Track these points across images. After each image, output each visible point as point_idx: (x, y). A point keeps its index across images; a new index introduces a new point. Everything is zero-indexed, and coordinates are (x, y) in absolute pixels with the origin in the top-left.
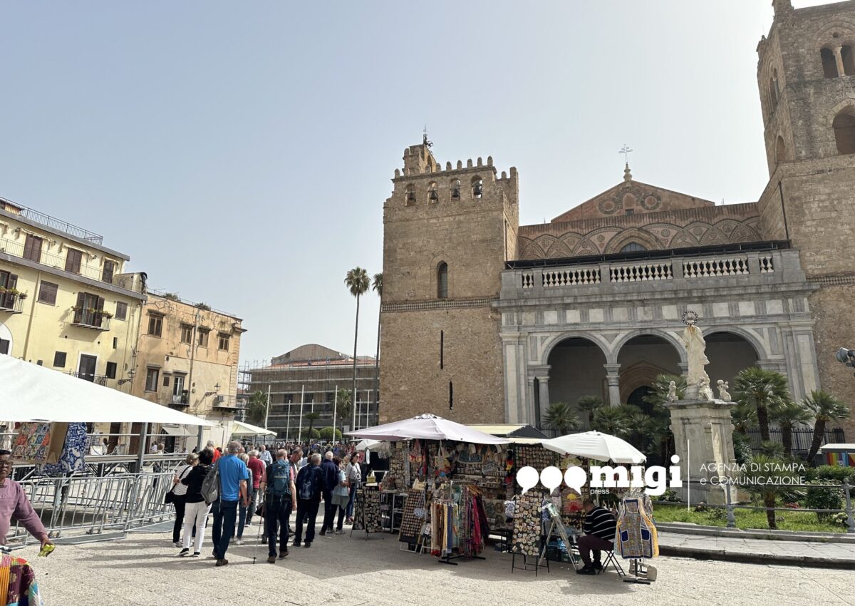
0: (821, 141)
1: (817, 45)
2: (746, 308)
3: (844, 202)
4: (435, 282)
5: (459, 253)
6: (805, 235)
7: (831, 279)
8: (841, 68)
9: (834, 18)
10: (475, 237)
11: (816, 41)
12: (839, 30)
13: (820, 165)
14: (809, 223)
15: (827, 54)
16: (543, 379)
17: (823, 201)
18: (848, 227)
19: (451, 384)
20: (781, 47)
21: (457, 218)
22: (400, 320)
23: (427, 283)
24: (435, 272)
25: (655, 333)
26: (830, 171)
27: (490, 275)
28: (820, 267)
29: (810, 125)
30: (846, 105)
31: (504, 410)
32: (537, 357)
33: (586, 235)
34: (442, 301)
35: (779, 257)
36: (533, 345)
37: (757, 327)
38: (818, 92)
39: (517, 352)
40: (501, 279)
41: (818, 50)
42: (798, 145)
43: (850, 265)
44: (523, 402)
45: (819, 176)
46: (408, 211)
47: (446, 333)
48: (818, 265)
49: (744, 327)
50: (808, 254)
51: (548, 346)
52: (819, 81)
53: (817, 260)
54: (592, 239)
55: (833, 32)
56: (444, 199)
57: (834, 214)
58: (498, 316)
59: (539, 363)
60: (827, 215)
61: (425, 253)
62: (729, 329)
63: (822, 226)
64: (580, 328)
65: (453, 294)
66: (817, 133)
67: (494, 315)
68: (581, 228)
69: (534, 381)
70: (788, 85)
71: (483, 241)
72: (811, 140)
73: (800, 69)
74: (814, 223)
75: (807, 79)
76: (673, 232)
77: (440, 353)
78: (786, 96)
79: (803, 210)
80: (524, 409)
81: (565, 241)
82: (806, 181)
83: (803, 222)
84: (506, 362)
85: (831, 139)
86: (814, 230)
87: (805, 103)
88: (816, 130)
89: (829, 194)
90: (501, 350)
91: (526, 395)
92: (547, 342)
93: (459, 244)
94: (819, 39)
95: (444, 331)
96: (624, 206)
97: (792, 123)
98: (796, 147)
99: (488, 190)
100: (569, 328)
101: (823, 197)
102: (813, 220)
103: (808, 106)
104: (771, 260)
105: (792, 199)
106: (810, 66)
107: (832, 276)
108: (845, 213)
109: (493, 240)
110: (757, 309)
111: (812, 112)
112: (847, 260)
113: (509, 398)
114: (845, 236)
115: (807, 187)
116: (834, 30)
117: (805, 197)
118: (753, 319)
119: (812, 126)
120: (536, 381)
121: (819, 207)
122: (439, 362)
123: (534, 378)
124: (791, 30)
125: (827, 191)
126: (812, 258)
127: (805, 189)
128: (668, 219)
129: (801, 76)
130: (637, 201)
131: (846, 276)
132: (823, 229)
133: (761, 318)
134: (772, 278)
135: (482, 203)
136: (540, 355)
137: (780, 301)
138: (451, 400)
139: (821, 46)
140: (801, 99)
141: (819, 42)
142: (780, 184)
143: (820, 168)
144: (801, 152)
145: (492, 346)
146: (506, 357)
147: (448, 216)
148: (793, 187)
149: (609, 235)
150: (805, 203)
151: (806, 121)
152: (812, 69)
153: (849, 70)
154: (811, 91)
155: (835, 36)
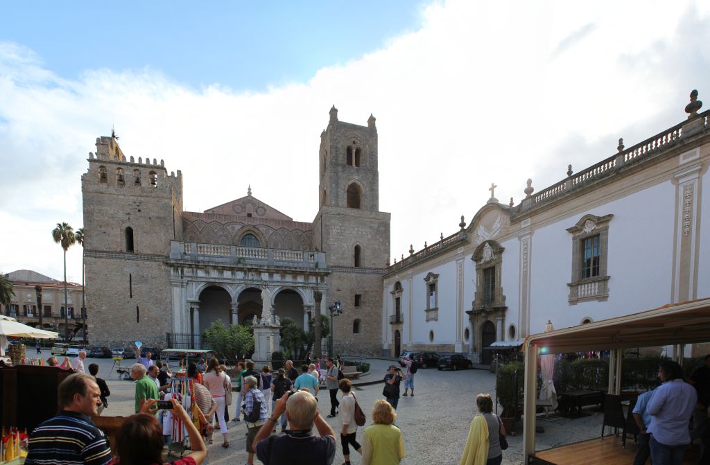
0: (341, 198)
1: (346, 144)
2: (300, 279)
3: (346, 232)
4: (124, 241)
6: (329, 246)
7: (336, 269)
8: (354, 161)
9: (354, 132)
11: (345, 142)
12: (356, 141)
13: (339, 211)
14: (331, 240)
15: (349, 150)
16: (196, 307)
17: (338, 229)
18: (346, 244)
19: (138, 308)
20: (331, 140)
21: (139, 198)
23: (119, 240)
24: (124, 234)
26: (343, 215)
27: (163, 241)
28: (333, 262)
29: (337, 188)
30: (354, 182)
32: (192, 295)
34: (130, 254)
35: (317, 255)
36: (190, 289)
37: (304, 288)
38: (343, 172)
39: (181, 292)
40: (170, 245)
41: (346, 148)
42: (332, 197)
43: (344, 263)
44: (184, 321)
45: (338, 216)
46: (101, 185)
47: (133, 276)
49: (298, 288)
50: (329, 255)
51: (199, 291)
52: (344, 166)
53: (332, 258)
56: (129, 183)
57: (341, 237)
58: (169, 269)
59: (194, 299)
60: (339, 237)
61: (116, 219)
63: (336, 242)
64: (218, 281)
65: (137, 250)
66: (340, 194)
67: (166, 268)
69: (191, 309)
70: (331, 163)
71: (158, 218)
72: (337, 197)
73: (337, 156)
74: (333, 240)
75: (339, 162)
76: (271, 232)
77: (129, 288)
78: (329, 168)
79: (330, 233)
80: (184, 324)
82: (332, 218)
83: (329, 238)
84: (173, 297)
85: (345, 198)
86: (332, 243)
87: (337, 175)
88: (339, 191)
89: (341, 227)
90: (171, 290)
91: (184, 316)
92: (199, 287)
93: (141, 217)
94: (347, 142)
95: (132, 274)
97: (331, 184)
98: (330, 199)
99: (161, 183)
100: (212, 281)
101: (338, 227)
102: (333, 238)
103: (338, 178)
104: (313, 255)
105: (326, 226)
106: (341, 156)
107: (337, 267)
108: (346, 237)
109: (164, 218)
110: (305, 279)
111: (339, 181)
112: (344, 260)
113: (175, 318)
114: (345, 249)
115: (332, 221)
116: (353, 139)
117: (331, 226)
118: (303, 285)
119: (339, 189)
121: (336, 232)
122: (129, 293)
123: (190, 307)
124: (336, 132)
125: (340, 225)
126: (330, 257)
129: (337, 160)
132: (336, 244)
133: (306, 284)
134: (313, 264)
135: (157, 191)
136: (195, 294)
138: (138, 317)
139: (348, 146)
140: (335, 173)
141: (350, 144)
142: (322, 216)
144: (332, 202)
145: (164, 287)
146: (174, 294)
147: (132, 196)
148: (326, 219)
150: (331, 229)
151: (336, 185)
152: (342, 158)
153: (357, 164)
154: (340, 169)
155: (354, 143)
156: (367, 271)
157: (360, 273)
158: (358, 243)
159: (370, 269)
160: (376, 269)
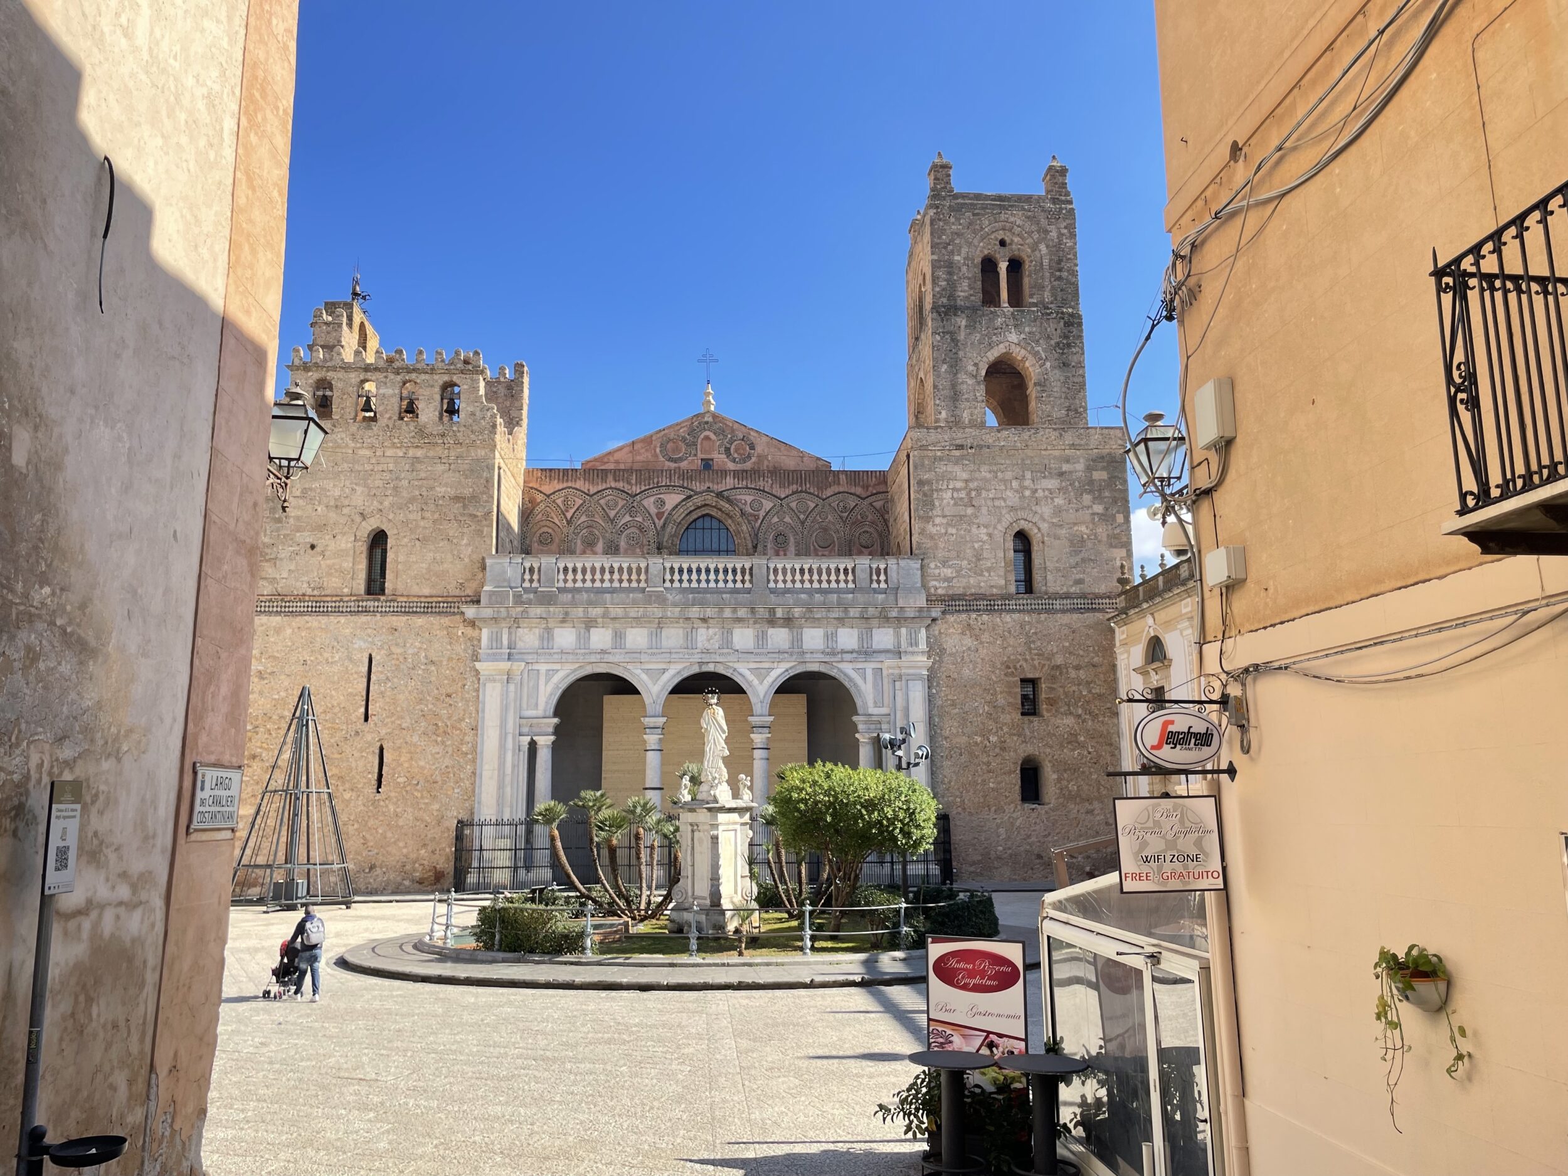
0: (967, 400)
1: (978, 252)
2: (848, 638)
3: (984, 494)
4: (363, 566)
5: (411, 517)
6: (932, 537)
7: (957, 603)
8: (1004, 294)
9: (1003, 216)
10: (443, 489)
11: (976, 247)
12: (1008, 237)
13: (959, 436)
14: (938, 520)
15: (988, 266)
16: (545, 741)
17: (954, 489)
18: (985, 531)
19: (381, 749)
20: (932, 247)
21: (411, 453)
22: (289, 631)
23: (347, 565)
24: (363, 548)
25: (721, 670)
26: (971, 448)
27: (467, 560)
28: (946, 584)
29: (956, 374)
30: (1004, 351)
31: (473, 791)
32: (537, 705)
33: (636, 495)
34: (374, 600)
35: (895, 567)
36: (531, 684)
37: (860, 666)
38: (971, 326)
39: (505, 695)
40: (483, 568)
41: (978, 260)
42: (938, 402)
43: (982, 584)
44: (508, 779)
45: (957, 453)
47: (377, 658)
48: (944, 582)
49: (840, 666)
50: (932, 565)
51: (558, 687)
52: (974, 310)
53: (942, 575)
54: (645, 502)
55: (1000, 238)
56: (387, 416)
57: (970, 511)
58: (476, 633)
59: (540, 713)
60: (961, 510)
61: (346, 511)
62: (823, 669)
63: (953, 526)
64: (611, 658)
65: (395, 589)
66: (964, 388)
67: (469, 631)
68: (629, 483)
69: (530, 744)
70: (935, 308)
71: (457, 499)
72: (955, 397)
73: (952, 286)
74: (945, 521)
75: (959, 303)
76: (768, 505)
77: (364, 693)
78: (930, 324)
79: (933, 501)
80: (508, 790)
81: (602, 502)
82: (941, 459)
83: (931, 517)
84: (483, 711)
85: (980, 398)
86: (943, 531)
87: (953, 340)
88: (962, 383)
89: (966, 481)
90: (477, 690)
91: (513, 766)
92: (556, 679)
93: (412, 500)
94: (981, 244)
95: (373, 655)
96: (699, 452)
97: (934, 367)
98: (935, 404)
99: (470, 409)
100: (593, 658)
101: (959, 485)
102: (944, 516)
103: (957, 345)
104: (886, 569)
105: (921, 483)
106: (965, 284)
107: (959, 600)
108: (984, 510)
109: (474, 498)
110: (861, 639)
111: (961, 354)
112: (979, 578)
113: (484, 773)
114: (981, 544)
115: (941, 468)
116: (1000, 235)
117: (937, 482)
118: (855, 655)
119: (959, 376)
120: (533, 746)
121: (952, 498)
122: (363, 710)
123: (528, 739)
124: (946, 222)
125: (965, 476)
126: (937, 571)
127: (937, 470)
128: (761, 483)
129: (952, 297)
130: (720, 446)
131: (976, 600)
132: (954, 531)
133: (866, 653)
134: (884, 596)
135: (459, 431)
136: (542, 700)
137: (891, 631)
138: (380, 776)
139: (982, 255)
140: (948, 333)
141: (981, 249)
142: (908, 456)
143: (958, 442)
144: (940, 413)
145: (460, 684)
146: (484, 703)
147: (394, 445)
148: (923, 465)
149: (672, 499)
150: (936, 490)
151: (952, 367)
152: (967, 290)
153: (1016, 299)
154: (962, 322)
155: (1003, 243)
156: (1058, 605)
157: (1033, 611)
158: (1023, 525)
159: (1067, 596)
160: (1083, 596)
